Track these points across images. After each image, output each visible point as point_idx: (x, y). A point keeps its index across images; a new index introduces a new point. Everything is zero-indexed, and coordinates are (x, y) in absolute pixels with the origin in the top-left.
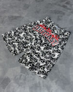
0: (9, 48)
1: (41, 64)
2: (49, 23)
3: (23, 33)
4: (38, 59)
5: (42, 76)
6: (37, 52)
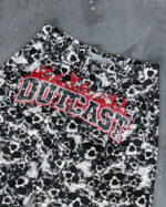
2: (62, 49)
6: (73, 188)
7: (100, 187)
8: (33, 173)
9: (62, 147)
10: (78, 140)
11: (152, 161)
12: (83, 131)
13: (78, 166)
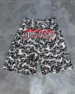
0: (23, 73)
1: (60, 61)
3: (20, 50)
4: (54, 59)
5: (70, 68)
7: (54, 52)
8: (36, 55)
9: (41, 46)
10: (44, 43)
11: (63, 41)
12: (44, 40)
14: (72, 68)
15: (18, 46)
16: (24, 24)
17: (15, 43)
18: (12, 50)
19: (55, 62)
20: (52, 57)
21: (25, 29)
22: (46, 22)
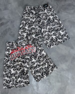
0: (20, 86)
1: (46, 66)
3: (12, 70)
4: (41, 67)
5: (55, 69)
7: (39, 61)
8: (26, 69)
9: (27, 61)
10: (28, 57)
12: (28, 55)
13: (33, 61)
14: (57, 68)
15: (9, 67)
16: (8, 48)
17: (6, 65)
18: (5, 72)
19: (43, 69)
20: (39, 65)
21: (11, 51)
22: (24, 41)
